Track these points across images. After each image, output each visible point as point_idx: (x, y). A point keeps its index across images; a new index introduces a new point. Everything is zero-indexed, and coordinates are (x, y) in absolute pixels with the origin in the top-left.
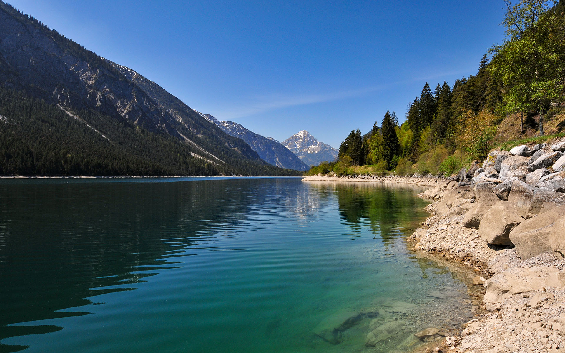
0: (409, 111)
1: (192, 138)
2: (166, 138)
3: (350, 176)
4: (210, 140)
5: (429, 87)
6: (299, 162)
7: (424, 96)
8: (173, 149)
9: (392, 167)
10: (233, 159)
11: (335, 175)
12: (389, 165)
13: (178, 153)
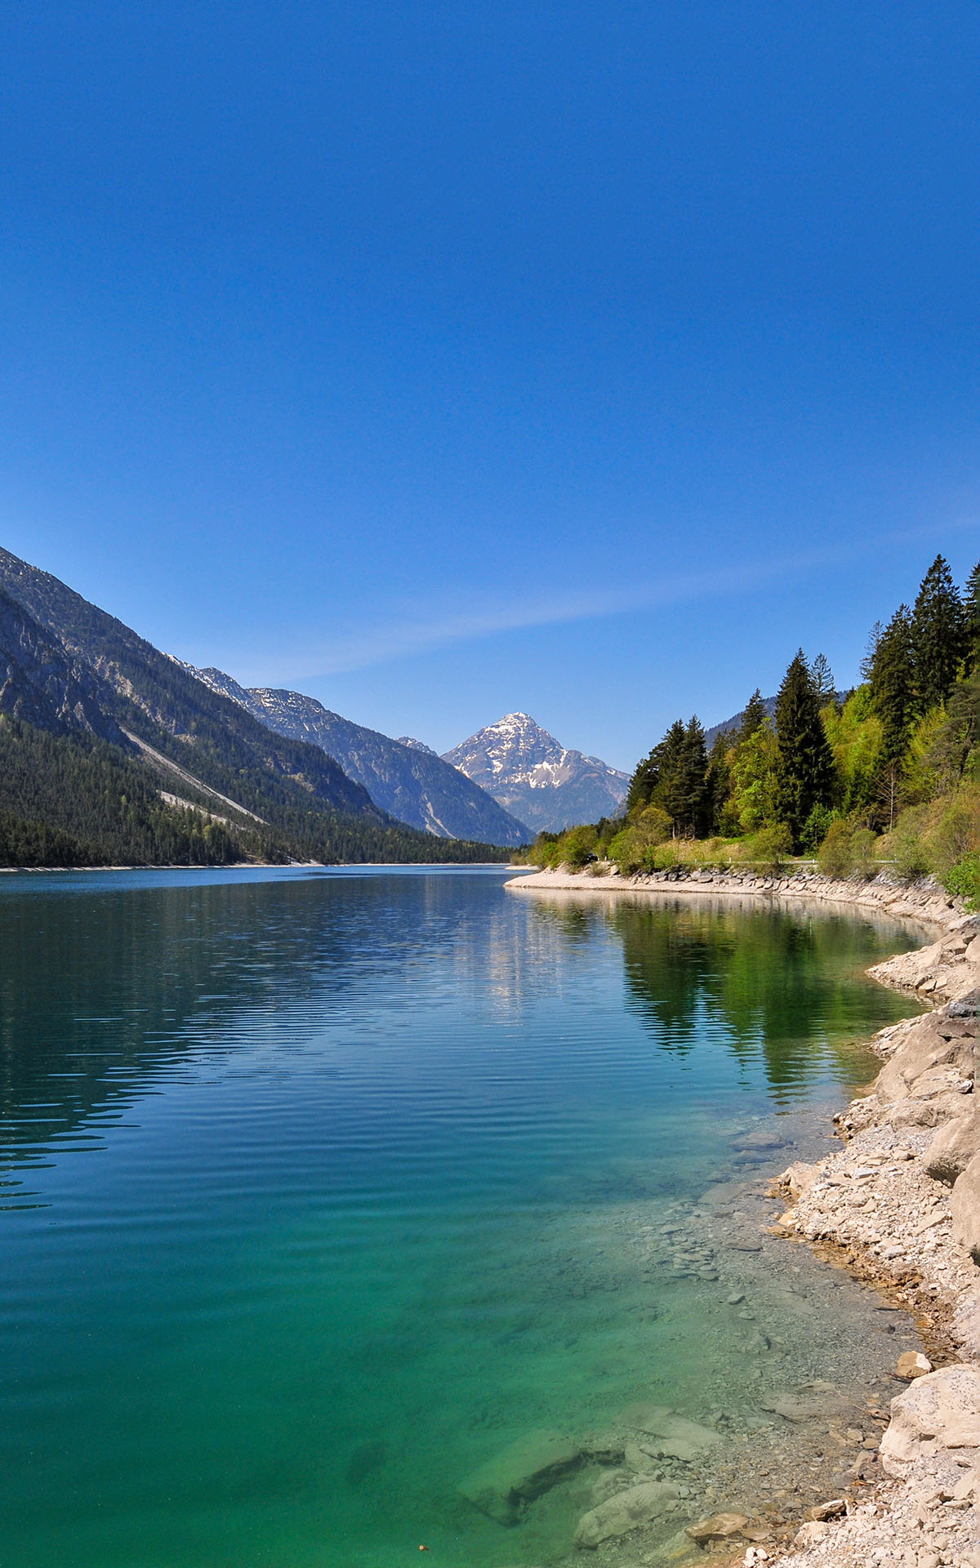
0: (874, 652)
1: (164, 745)
2: (88, 747)
3: (663, 872)
4: (218, 750)
5: (946, 569)
6: (501, 819)
7: (929, 601)
8: (107, 782)
9: (805, 844)
10: (289, 810)
11: (614, 869)
12: (796, 838)
13: (121, 794)
